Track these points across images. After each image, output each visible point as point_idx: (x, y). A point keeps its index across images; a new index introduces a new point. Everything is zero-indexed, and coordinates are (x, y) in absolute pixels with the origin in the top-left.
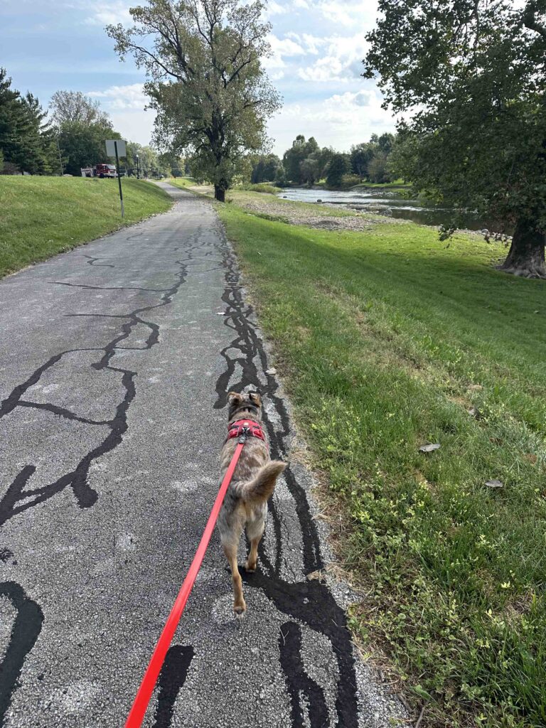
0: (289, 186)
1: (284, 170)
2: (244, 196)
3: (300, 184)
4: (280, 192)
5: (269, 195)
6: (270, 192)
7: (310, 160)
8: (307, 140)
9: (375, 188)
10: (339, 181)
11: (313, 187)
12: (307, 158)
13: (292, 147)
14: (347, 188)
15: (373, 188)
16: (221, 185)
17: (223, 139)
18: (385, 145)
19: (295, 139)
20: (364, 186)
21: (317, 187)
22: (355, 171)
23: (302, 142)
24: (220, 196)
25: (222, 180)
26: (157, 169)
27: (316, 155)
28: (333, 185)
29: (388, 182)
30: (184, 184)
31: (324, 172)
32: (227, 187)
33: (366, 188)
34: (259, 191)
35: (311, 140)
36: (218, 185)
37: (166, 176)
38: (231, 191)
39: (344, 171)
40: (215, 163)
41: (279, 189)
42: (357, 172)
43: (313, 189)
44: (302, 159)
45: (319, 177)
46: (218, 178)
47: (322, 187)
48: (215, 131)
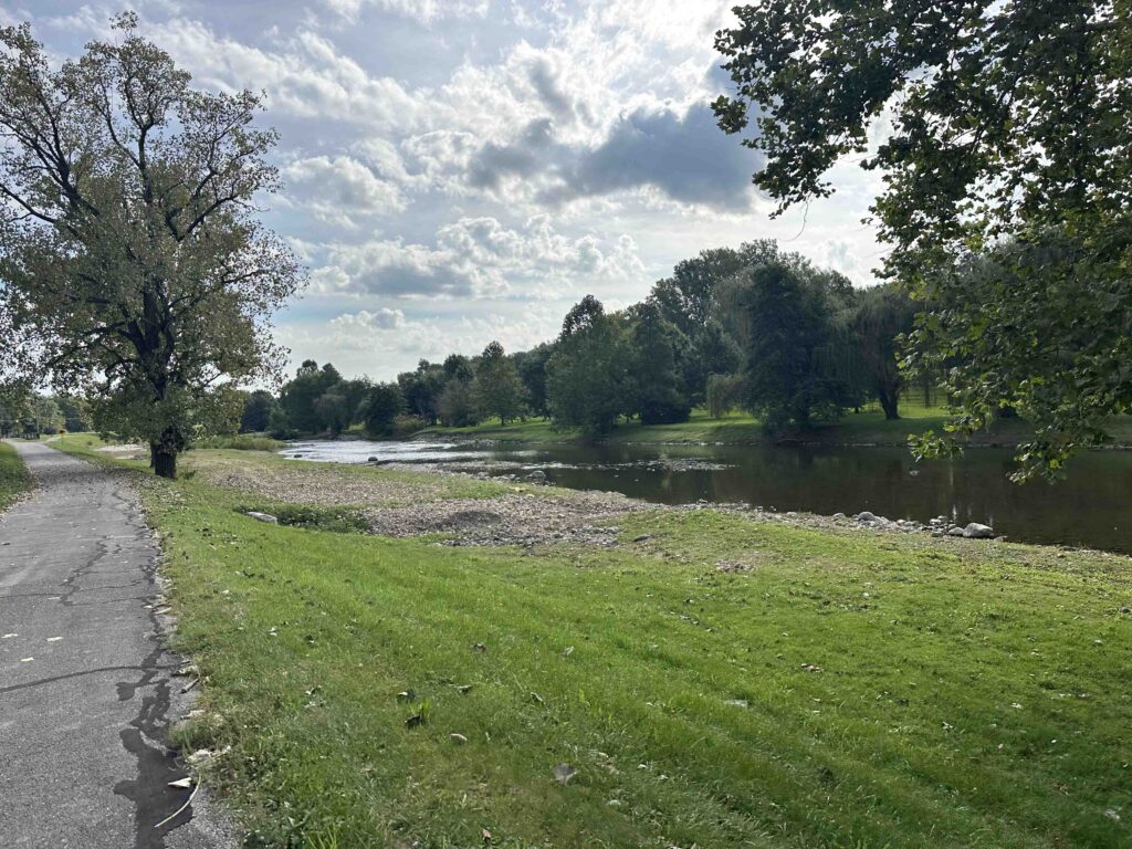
0: (295, 438)
1: (283, 413)
2: (216, 461)
3: (315, 433)
4: (282, 447)
5: (264, 453)
6: (266, 449)
7: (331, 396)
8: (320, 368)
9: (455, 434)
10: (388, 426)
11: (340, 436)
12: (325, 393)
13: (296, 377)
14: (406, 435)
15: (451, 435)
16: (166, 443)
17: (171, 347)
18: (457, 370)
19: (300, 366)
20: (434, 432)
21: (346, 437)
22: (414, 410)
23: (313, 370)
24: (164, 464)
25: (169, 431)
26: (35, 421)
27: (339, 389)
28: (378, 433)
29: (473, 424)
30: (90, 444)
31: (360, 414)
32: (182, 444)
33: (440, 435)
34: (241, 448)
35: (328, 367)
36: (157, 442)
37: (50, 432)
38: (190, 453)
39: (395, 411)
40: (151, 398)
41: (280, 443)
42: (417, 412)
43: (341, 440)
44: (318, 395)
45: (349, 421)
46: (160, 427)
47: (358, 436)
48: (153, 332)
